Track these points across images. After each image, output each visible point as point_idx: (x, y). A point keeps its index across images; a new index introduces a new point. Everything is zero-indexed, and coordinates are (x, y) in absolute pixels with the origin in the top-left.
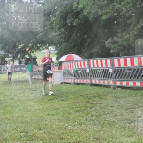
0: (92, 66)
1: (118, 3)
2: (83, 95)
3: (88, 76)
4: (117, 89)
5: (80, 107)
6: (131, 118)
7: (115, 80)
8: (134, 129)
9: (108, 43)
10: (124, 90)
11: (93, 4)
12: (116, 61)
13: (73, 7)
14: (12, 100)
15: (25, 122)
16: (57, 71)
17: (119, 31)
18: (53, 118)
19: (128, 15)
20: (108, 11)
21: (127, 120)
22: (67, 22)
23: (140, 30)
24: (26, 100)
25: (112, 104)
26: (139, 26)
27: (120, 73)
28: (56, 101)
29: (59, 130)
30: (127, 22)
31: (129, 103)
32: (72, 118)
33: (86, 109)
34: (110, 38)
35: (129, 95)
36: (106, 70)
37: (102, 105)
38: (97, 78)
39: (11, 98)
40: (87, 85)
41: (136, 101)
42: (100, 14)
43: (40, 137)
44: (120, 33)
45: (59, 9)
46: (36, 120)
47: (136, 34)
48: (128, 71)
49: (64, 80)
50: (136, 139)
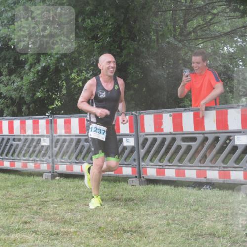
1: (5, 25)
6: (12, 225)
8: (14, 244)
10: (6, 176)
17: (4, 73)
21: (3, 227)
23: (39, 73)
26: (39, 68)
30: (19, 57)
31: (12, 199)
35: (13, 185)
41: (24, 195)
44: (7, 75)
47: (32, 80)
48: (15, 143)
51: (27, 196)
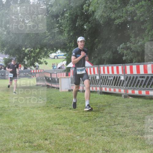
0: (102, 72)
1: (132, 6)
2: (92, 104)
3: (98, 83)
4: (129, 98)
5: (88, 116)
6: (144, 130)
7: (127, 88)
9: (120, 48)
10: (136, 99)
11: (105, 7)
12: (128, 67)
13: (83, 10)
14: (17, 107)
15: (30, 132)
16: (65, 78)
17: (132, 36)
18: (60, 128)
19: (142, 20)
20: (121, 15)
21: (138, 131)
22: (77, 25)
24: (31, 108)
25: (123, 113)
27: (132, 81)
28: (63, 109)
29: (67, 140)
30: (141, 27)
31: (141, 113)
32: (80, 128)
33: (95, 119)
34: (122, 43)
35: (142, 105)
36: (117, 77)
37: (113, 115)
38: (107, 86)
39: (16, 106)
40: (97, 93)
41: (149, 111)
42: (113, 17)
43: (46, 148)
44: (134, 37)
45: (68, 11)
46: (42, 129)
48: (141, 79)
49: (72, 87)
50: (149, 151)
51: (151, 112)
